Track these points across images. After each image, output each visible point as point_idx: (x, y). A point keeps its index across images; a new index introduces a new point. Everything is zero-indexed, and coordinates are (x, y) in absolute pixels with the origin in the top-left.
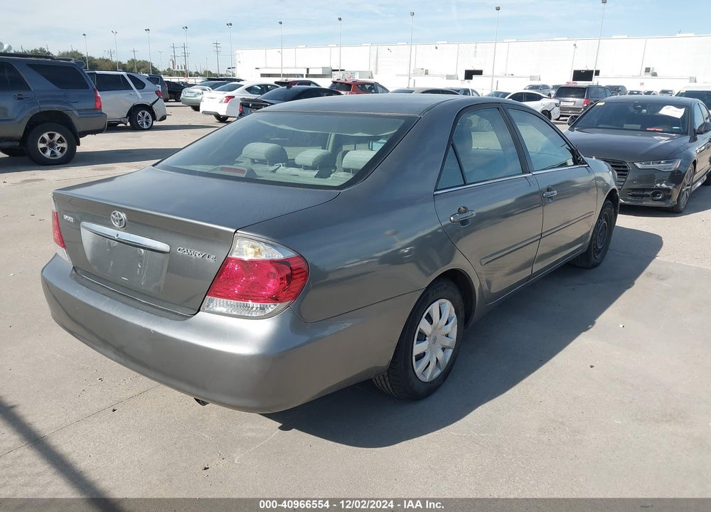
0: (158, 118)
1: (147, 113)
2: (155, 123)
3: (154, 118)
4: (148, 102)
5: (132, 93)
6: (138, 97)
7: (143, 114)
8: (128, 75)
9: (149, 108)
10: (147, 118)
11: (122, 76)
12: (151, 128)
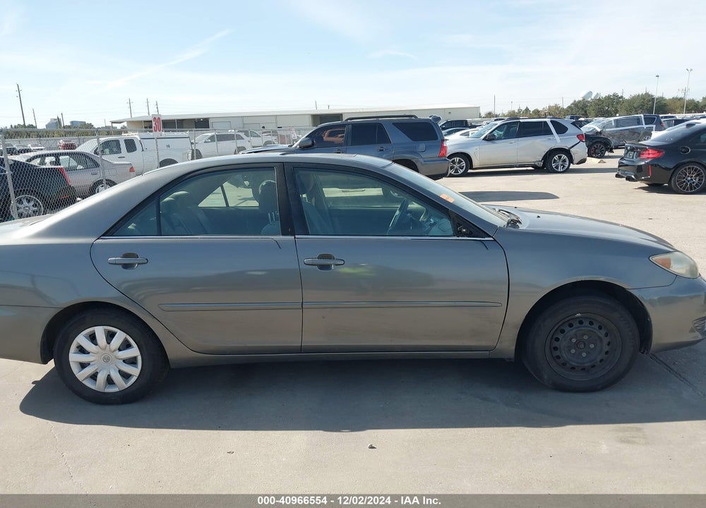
0: (575, 161)
1: (564, 157)
2: (572, 166)
3: (571, 161)
4: (566, 145)
5: (551, 138)
6: (557, 141)
7: (560, 157)
8: (551, 121)
9: (567, 152)
10: (564, 161)
11: (545, 122)
12: (568, 171)
